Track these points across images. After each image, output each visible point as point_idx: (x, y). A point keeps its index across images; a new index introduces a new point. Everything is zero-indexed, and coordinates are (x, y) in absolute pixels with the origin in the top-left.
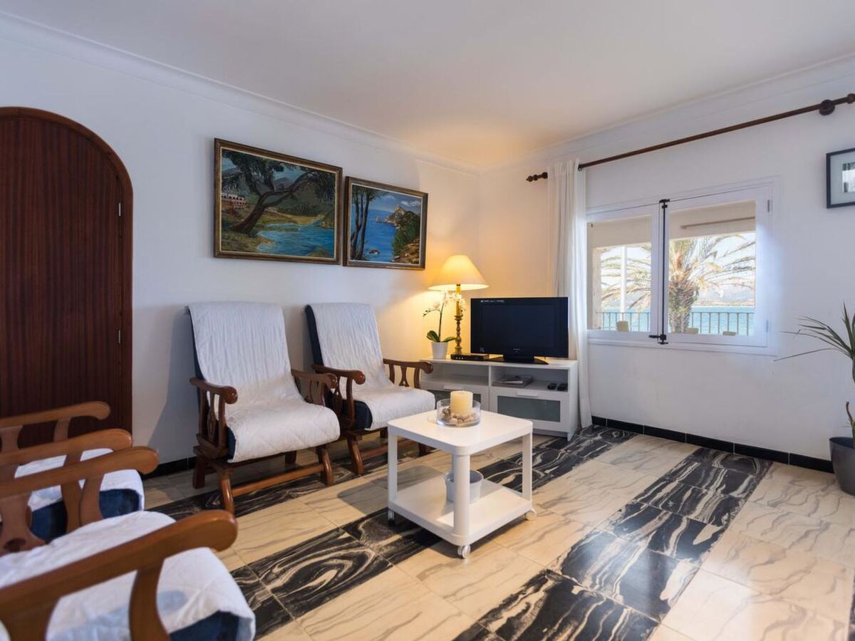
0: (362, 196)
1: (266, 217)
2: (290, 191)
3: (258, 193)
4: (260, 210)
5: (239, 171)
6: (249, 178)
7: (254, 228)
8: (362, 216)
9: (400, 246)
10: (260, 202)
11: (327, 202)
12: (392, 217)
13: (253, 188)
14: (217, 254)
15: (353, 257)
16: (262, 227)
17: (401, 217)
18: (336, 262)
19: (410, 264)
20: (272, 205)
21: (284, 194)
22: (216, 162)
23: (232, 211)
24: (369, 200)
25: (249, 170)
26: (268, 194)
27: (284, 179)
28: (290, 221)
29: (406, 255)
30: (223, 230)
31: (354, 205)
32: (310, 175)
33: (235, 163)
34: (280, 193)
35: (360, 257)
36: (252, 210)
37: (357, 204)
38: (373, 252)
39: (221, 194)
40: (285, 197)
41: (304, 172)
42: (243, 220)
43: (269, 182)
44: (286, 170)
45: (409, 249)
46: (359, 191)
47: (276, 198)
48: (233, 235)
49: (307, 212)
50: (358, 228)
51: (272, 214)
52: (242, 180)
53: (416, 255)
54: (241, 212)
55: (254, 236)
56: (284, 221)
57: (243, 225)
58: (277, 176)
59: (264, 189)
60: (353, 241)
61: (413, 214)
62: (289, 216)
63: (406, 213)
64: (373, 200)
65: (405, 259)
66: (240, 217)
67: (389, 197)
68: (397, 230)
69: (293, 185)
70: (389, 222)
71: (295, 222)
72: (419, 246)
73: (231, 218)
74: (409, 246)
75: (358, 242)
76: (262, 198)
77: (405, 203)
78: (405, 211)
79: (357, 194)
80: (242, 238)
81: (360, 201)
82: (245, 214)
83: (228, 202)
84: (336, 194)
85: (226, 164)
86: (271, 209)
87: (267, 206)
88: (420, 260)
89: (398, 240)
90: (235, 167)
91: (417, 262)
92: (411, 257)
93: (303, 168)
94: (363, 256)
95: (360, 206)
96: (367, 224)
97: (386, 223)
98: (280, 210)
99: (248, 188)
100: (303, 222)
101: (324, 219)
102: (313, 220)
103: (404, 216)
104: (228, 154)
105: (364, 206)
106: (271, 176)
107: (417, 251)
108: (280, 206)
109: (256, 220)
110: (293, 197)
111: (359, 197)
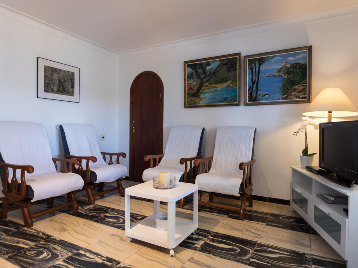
0: (255, 64)
1: (204, 88)
2: (214, 73)
3: (200, 78)
4: (201, 85)
5: (193, 71)
6: (197, 73)
7: (199, 94)
8: (256, 75)
9: (287, 89)
10: (201, 82)
11: (233, 74)
12: (279, 71)
13: (198, 77)
14: (186, 107)
15: (250, 100)
16: (202, 93)
17: (288, 69)
18: (238, 105)
19: (297, 99)
20: (206, 82)
21: (212, 75)
22: (185, 70)
23: (191, 89)
24: (260, 65)
25: (197, 69)
26: (204, 78)
27: (211, 68)
28: (214, 87)
29: (293, 94)
30: (188, 97)
31: (250, 71)
32: (224, 62)
33: (191, 69)
34: (210, 76)
35: (255, 100)
36: (198, 86)
37: (252, 69)
38: (264, 95)
39: (187, 82)
40: (212, 77)
41: (220, 62)
42: (195, 91)
43: (205, 73)
44: (212, 64)
45: (296, 89)
46: (253, 62)
47: (208, 78)
48: (191, 98)
49: (223, 81)
50: (253, 83)
51: (206, 86)
52: (194, 75)
53: (303, 93)
54: (194, 88)
55: (199, 97)
56: (211, 88)
57: (195, 93)
58: (208, 68)
59: (202, 76)
60: (250, 91)
61: (299, 64)
62: (214, 85)
63: (292, 65)
64: (263, 64)
65: (292, 97)
66: (194, 90)
67: (276, 58)
68: (284, 78)
69: (215, 70)
70: (277, 74)
71: (217, 87)
72: (306, 85)
73: (191, 92)
74: (296, 87)
75: (253, 91)
76: (202, 80)
77: (291, 58)
78: (290, 64)
79: (252, 64)
80: (194, 99)
81: (254, 67)
82: (195, 89)
83: (189, 85)
84: (238, 68)
85: (189, 70)
86: (206, 84)
87: (204, 83)
88: (307, 95)
89: (285, 85)
90: (192, 70)
91: (305, 98)
92: (298, 94)
93: (220, 61)
94: (257, 99)
95: (254, 70)
96: (259, 79)
97: (274, 76)
98: (210, 84)
99: (196, 78)
100: (220, 87)
101: (232, 83)
102: (225, 85)
103: (291, 67)
104: (189, 66)
105: (257, 69)
106: (205, 69)
107: (304, 90)
108: (210, 82)
109: (200, 91)
110: (215, 76)
111: (253, 65)
